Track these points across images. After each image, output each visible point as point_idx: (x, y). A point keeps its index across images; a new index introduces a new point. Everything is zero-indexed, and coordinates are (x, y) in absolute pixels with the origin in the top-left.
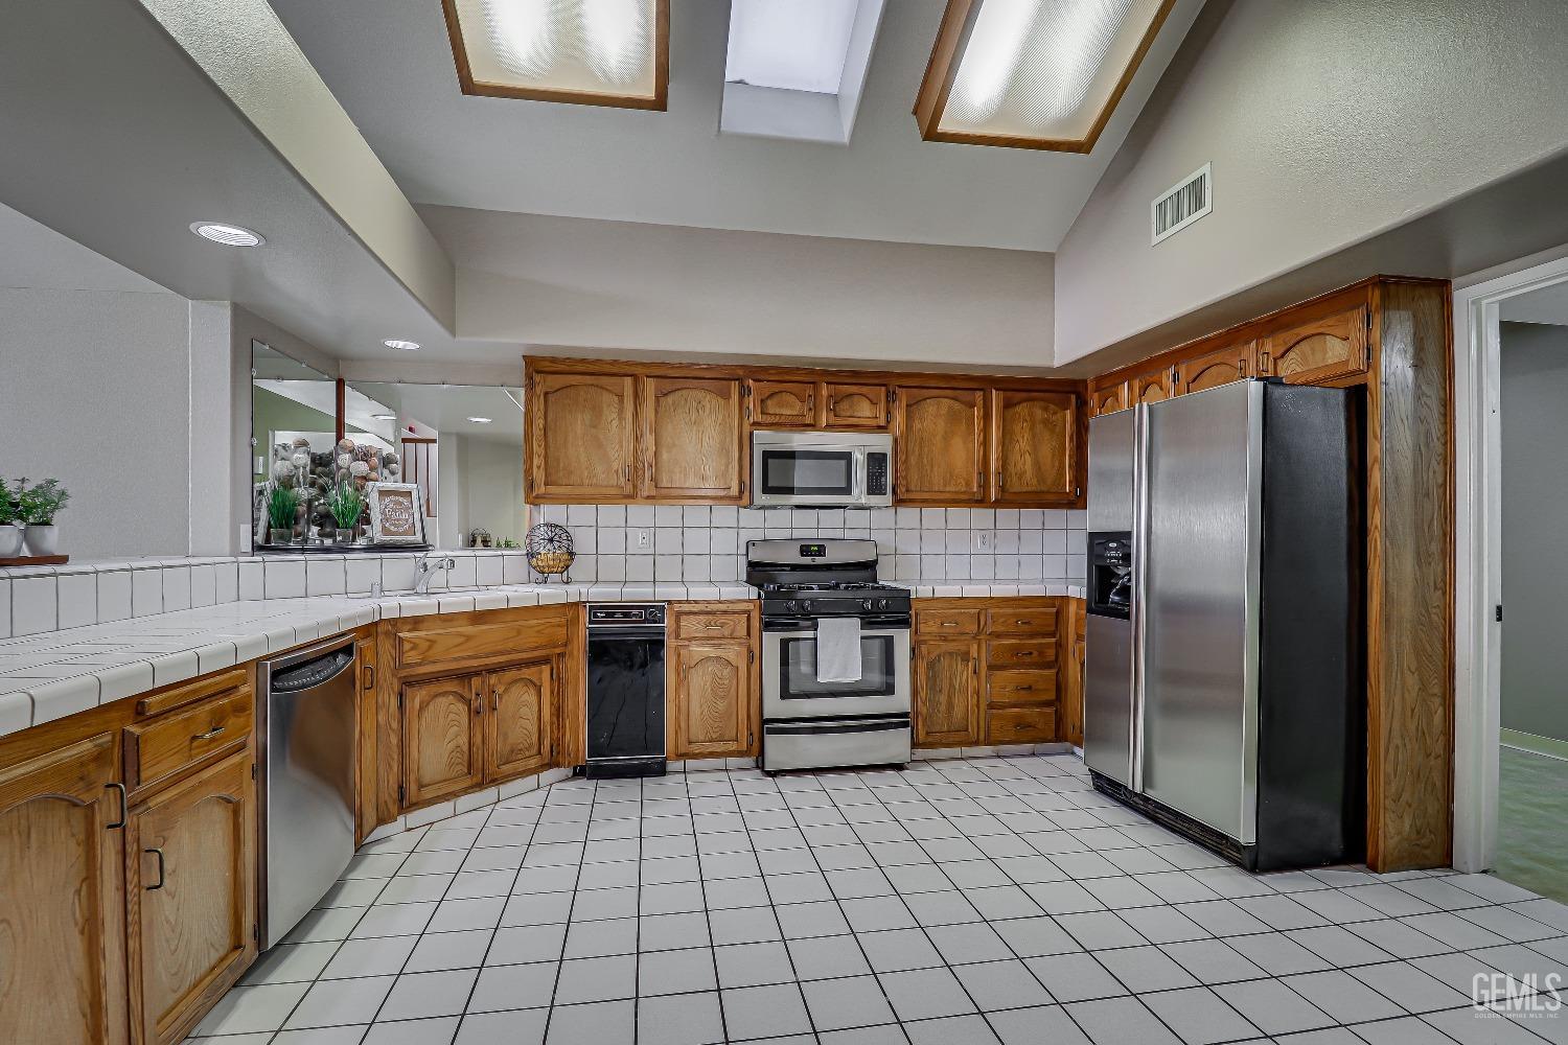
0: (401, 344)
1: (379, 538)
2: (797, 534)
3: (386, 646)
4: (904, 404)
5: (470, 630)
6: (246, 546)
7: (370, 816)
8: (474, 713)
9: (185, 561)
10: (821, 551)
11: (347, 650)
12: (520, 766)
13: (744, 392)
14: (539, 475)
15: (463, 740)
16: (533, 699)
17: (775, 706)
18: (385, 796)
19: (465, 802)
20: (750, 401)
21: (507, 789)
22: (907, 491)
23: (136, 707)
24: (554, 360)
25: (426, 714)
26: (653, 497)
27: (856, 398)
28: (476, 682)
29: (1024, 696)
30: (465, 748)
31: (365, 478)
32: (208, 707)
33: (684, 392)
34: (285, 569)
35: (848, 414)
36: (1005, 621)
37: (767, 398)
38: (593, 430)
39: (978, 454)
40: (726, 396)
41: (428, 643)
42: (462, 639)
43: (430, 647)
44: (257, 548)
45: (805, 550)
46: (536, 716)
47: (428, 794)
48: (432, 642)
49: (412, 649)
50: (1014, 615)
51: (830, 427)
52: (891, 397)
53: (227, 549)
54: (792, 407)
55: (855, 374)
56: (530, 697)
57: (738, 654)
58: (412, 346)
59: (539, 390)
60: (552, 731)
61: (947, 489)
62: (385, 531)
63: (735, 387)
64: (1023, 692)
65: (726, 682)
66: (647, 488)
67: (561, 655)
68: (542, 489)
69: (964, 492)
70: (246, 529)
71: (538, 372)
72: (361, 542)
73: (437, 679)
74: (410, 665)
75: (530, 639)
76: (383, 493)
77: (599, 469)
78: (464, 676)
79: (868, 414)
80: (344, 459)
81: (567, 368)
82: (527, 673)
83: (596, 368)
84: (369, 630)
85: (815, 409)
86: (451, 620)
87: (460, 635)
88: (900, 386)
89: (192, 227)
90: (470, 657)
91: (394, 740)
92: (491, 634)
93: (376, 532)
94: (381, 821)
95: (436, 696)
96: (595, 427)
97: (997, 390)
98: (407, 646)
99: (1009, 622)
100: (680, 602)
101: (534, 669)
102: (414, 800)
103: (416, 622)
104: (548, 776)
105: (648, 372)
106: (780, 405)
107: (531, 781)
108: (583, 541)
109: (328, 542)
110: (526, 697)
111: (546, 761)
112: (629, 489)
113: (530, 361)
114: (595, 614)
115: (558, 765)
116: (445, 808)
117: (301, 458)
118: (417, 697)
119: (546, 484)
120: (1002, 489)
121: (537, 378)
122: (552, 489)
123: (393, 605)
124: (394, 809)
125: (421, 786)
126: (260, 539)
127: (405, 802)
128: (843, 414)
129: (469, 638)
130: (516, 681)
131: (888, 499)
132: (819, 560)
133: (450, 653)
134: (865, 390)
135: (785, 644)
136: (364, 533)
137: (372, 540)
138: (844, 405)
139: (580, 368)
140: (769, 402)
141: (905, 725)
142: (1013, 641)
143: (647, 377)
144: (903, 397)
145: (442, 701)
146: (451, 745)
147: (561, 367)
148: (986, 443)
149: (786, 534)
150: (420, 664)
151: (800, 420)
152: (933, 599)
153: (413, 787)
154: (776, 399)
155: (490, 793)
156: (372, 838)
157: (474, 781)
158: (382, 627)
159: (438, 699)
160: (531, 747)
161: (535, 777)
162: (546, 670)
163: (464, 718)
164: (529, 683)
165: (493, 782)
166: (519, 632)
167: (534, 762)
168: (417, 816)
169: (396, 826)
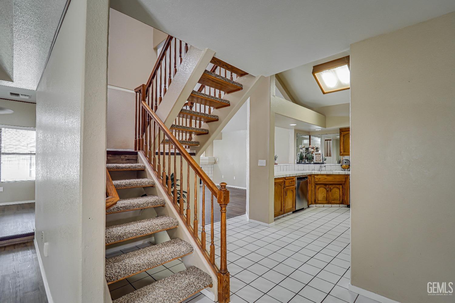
1: (315, 162)
3: (313, 179)
5: (326, 177)
6: (296, 163)
7: (310, 203)
8: (327, 191)
9: (289, 165)
11: (307, 177)
12: (336, 202)
14: (342, 151)
15: (325, 195)
16: (339, 191)
18: (312, 200)
19: (325, 205)
21: (333, 205)
23: (285, 178)
24: (345, 129)
25: (319, 190)
28: (327, 186)
30: (326, 196)
31: (313, 152)
32: (291, 180)
34: (301, 166)
43: (319, 179)
44: (297, 163)
46: (339, 194)
47: (319, 202)
48: (320, 178)
53: (293, 163)
56: (338, 190)
59: (342, 135)
60: (342, 198)
62: (316, 161)
67: (344, 184)
68: (343, 153)
70: (296, 160)
71: (342, 131)
72: (312, 162)
73: (321, 184)
74: (316, 182)
75: (338, 180)
76: (316, 154)
78: (325, 185)
80: (310, 149)
82: (338, 186)
84: (310, 175)
86: (323, 175)
87: (324, 178)
90: (326, 182)
91: (314, 192)
92: (329, 178)
93: (315, 161)
94: (312, 204)
95: (321, 187)
98: (316, 179)
103: (317, 175)
104: (341, 205)
107: (338, 205)
109: (308, 162)
111: (341, 202)
113: (340, 129)
115: (343, 204)
116: (322, 205)
117: (304, 149)
118: (317, 186)
119: (344, 152)
121: (342, 132)
122: (345, 153)
123: (314, 172)
124: (314, 203)
126: (298, 162)
127: (316, 202)
129: (326, 178)
130: (335, 187)
133: (323, 180)
136: (313, 161)
137: (314, 162)
145: (322, 188)
146: (323, 195)
147: (347, 130)
150: (318, 182)
153: (317, 201)
155: (330, 205)
156: (310, 206)
157: (327, 202)
158: (312, 175)
159: (321, 188)
160: (338, 199)
161: (339, 205)
162: (341, 186)
163: (326, 192)
164: (338, 188)
165: (331, 203)
166: (335, 178)
167: (338, 202)
168: (318, 205)
169: (314, 205)
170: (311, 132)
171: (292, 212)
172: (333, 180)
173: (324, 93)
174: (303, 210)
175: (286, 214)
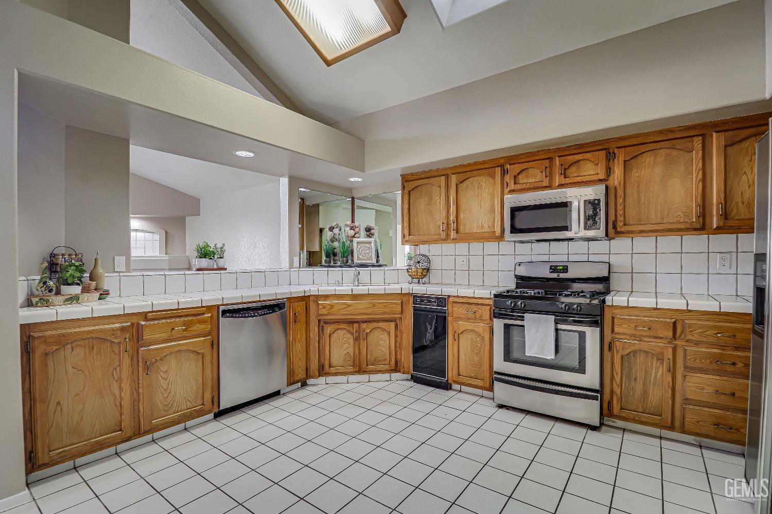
0: (356, 179)
2: (552, 258)
3: (313, 306)
4: (621, 159)
5: (350, 302)
6: (296, 264)
7: (300, 373)
8: (356, 339)
10: (565, 270)
12: (380, 367)
13: (504, 172)
14: (407, 231)
15: (351, 351)
16: (386, 338)
17: (500, 364)
19: (352, 378)
20: (507, 178)
21: (373, 377)
22: (625, 225)
23: (144, 315)
24: (412, 174)
25: (333, 336)
26: (455, 239)
27: (582, 162)
28: (356, 325)
29: (723, 400)
30: (352, 354)
32: (184, 319)
33: (471, 179)
35: (576, 175)
36: (702, 332)
37: (519, 174)
38: (429, 206)
39: (696, 189)
40: (493, 177)
41: (330, 307)
42: (346, 306)
43: (331, 308)
45: (554, 269)
46: (388, 346)
47: (332, 370)
48: (332, 306)
49: (323, 308)
50: (715, 327)
51: (561, 186)
52: (610, 157)
54: (535, 176)
55: (581, 146)
56: (385, 336)
57: (484, 330)
58: (360, 180)
59: (405, 190)
60: (396, 355)
61: (665, 221)
63: (498, 170)
64: (723, 397)
65: (479, 345)
66: (453, 234)
67: (401, 318)
68: (408, 238)
69: (684, 222)
70: (296, 259)
71: (406, 181)
73: (338, 322)
74: (321, 315)
75: (381, 309)
76: (358, 243)
77: (431, 226)
78: (351, 322)
79: (592, 172)
81: (418, 177)
82: (382, 325)
83: (429, 175)
84: (303, 298)
85: (550, 176)
86: (342, 297)
87: (344, 304)
88: (617, 148)
89: (234, 153)
90: (350, 315)
92: (359, 305)
94: (311, 377)
95: (339, 329)
96: (429, 205)
97: (717, 132)
98: (321, 307)
99: (708, 333)
100: (454, 297)
101: (386, 324)
102: (327, 372)
103: (326, 297)
104: (395, 376)
105: (453, 171)
106: (527, 177)
107: (387, 376)
108: (436, 263)
110: (382, 336)
111: (394, 368)
112: (443, 235)
113: (403, 176)
114: (416, 299)
115: (401, 371)
116: (342, 379)
118: (329, 329)
119: (410, 234)
120: (725, 215)
121: (406, 184)
122: (411, 237)
123: (316, 289)
124: (317, 373)
125: (330, 367)
127: (322, 372)
128: (572, 175)
129: (349, 306)
130: (376, 328)
131: (601, 232)
132: (562, 276)
133: (341, 310)
134: (587, 156)
135: (507, 327)
137: (353, 262)
138: (572, 171)
139: (423, 176)
140: (520, 176)
141: (595, 398)
142: (715, 351)
143: (452, 174)
144: (621, 157)
145: (341, 333)
146: (345, 352)
147: (416, 177)
148: (704, 180)
149: (546, 258)
150: (327, 315)
151: (540, 184)
152: (628, 307)
153: (327, 367)
154: (524, 174)
155: (365, 377)
156: (309, 382)
157: (355, 370)
158: (311, 298)
159: (339, 331)
160: (385, 360)
161: (389, 374)
162: (392, 325)
163: (352, 341)
164: (383, 330)
165: (365, 372)
166: (374, 305)
167: (387, 367)
168: (331, 379)
169: (322, 380)
170: (355, 189)
171: (211, 416)
172: (369, 311)
173: (328, 63)
174: (276, 398)
175: (148, 437)
